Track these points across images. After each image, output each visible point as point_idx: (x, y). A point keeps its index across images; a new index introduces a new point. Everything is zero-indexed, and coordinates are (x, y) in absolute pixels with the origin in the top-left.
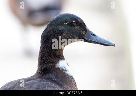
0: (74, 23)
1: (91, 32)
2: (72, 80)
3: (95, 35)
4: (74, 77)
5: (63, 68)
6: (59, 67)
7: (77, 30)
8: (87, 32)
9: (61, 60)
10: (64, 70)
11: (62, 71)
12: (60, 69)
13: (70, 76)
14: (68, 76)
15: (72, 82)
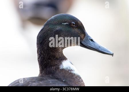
0: (73, 24)
1: (90, 37)
2: (80, 79)
3: (94, 41)
4: (81, 77)
5: (68, 68)
6: (64, 68)
7: (76, 32)
8: (86, 37)
9: (63, 61)
10: (69, 70)
11: (68, 71)
12: (65, 70)
13: (77, 76)
14: (75, 76)
15: (80, 82)
